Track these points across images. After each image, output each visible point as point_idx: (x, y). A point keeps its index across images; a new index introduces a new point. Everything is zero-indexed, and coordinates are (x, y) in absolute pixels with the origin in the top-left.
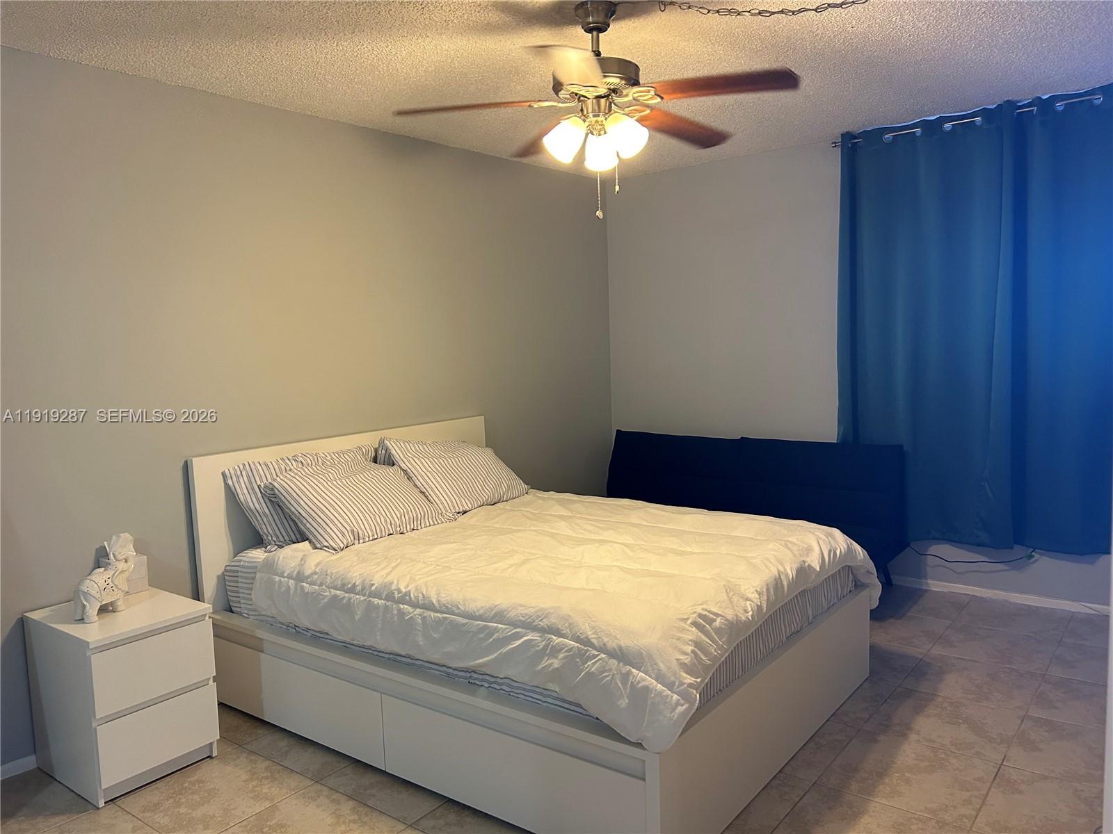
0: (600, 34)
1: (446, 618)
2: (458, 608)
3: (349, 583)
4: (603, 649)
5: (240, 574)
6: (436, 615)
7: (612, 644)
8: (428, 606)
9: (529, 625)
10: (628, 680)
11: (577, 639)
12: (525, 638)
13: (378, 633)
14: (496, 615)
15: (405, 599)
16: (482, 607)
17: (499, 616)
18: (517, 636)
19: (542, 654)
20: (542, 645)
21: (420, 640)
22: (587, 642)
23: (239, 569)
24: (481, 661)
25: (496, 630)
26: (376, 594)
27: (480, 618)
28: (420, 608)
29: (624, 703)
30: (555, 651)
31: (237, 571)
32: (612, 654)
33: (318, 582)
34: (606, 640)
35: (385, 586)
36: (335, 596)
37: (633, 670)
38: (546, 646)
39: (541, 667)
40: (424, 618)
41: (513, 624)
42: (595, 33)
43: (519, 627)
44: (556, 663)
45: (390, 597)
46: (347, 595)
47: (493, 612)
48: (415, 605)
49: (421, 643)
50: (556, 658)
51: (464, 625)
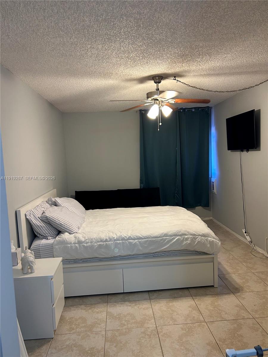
0: (159, 84)
1: (148, 240)
2: (151, 236)
3: (104, 239)
4: (199, 235)
5: (40, 249)
6: (144, 240)
7: (201, 234)
8: (140, 238)
9: (176, 235)
10: (208, 240)
11: (192, 235)
12: (176, 239)
13: (122, 251)
14: (164, 235)
15: (130, 238)
16: (159, 234)
17: (166, 235)
18: (174, 239)
19: (183, 241)
20: (182, 239)
21: (140, 248)
22: (194, 235)
23: (40, 248)
24: (163, 248)
25: (166, 239)
26: (117, 240)
27: (160, 237)
28: (136, 239)
29: (209, 246)
30: (187, 239)
31: (39, 249)
32: (202, 236)
33: (90, 242)
34: (199, 233)
35: (120, 237)
36: (100, 244)
37: (209, 238)
38: (184, 239)
39: (184, 244)
40: (139, 242)
41: (171, 236)
42: (157, 84)
43: (173, 236)
44: (189, 242)
45: (123, 239)
46: (104, 243)
47: (163, 235)
48: (134, 239)
49: (141, 249)
50: (188, 240)
51: (155, 240)
